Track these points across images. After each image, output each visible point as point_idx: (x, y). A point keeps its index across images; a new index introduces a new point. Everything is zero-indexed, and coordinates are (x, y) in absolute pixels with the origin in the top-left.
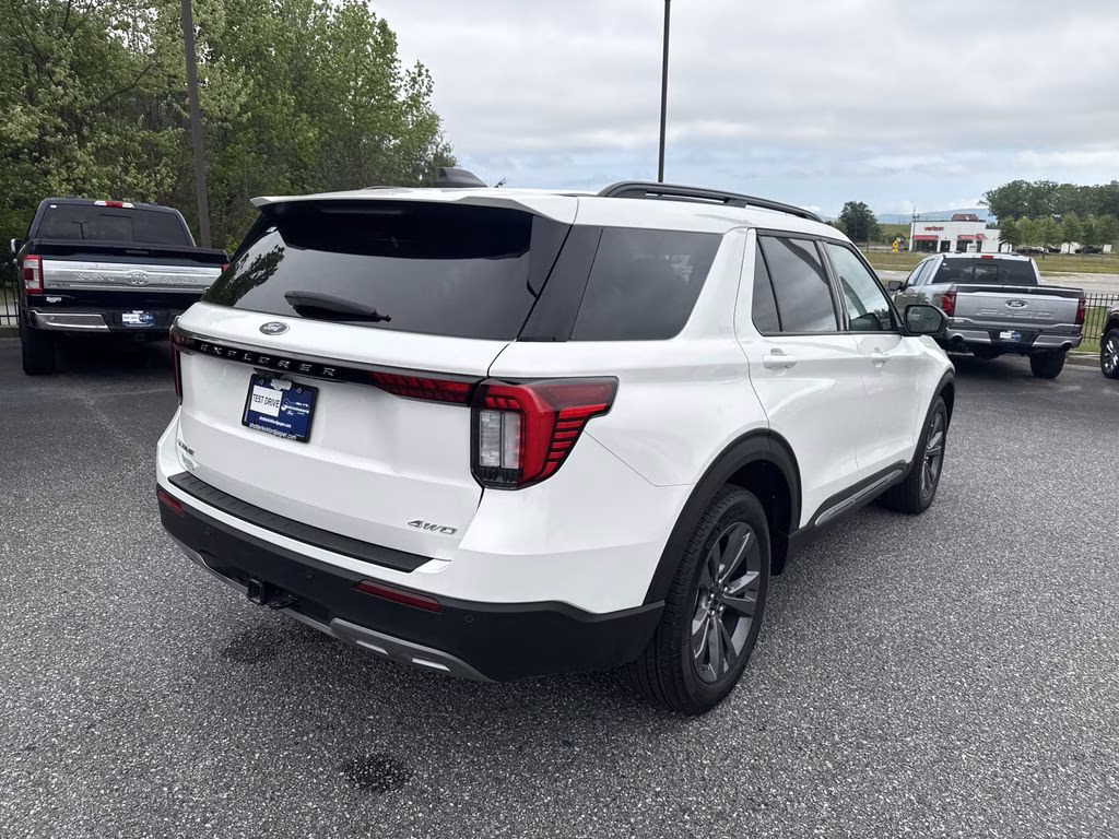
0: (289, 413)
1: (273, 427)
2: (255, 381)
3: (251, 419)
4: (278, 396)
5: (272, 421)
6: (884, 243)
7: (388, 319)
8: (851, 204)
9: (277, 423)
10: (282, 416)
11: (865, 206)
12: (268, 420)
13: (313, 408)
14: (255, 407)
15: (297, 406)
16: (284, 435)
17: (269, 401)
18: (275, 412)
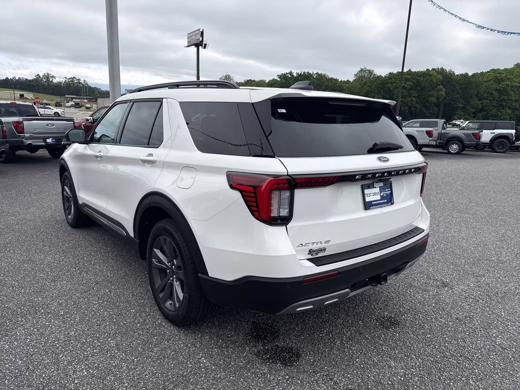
0: (385, 195)
2: (364, 188)
3: (368, 206)
4: (377, 190)
5: (379, 202)
9: (381, 202)
12: (377, 202)
13: (391, 190)
14: (368, 199)
15: (387, 191)
16: (386, 205)
17: (375, 194)
18: (379, 198)
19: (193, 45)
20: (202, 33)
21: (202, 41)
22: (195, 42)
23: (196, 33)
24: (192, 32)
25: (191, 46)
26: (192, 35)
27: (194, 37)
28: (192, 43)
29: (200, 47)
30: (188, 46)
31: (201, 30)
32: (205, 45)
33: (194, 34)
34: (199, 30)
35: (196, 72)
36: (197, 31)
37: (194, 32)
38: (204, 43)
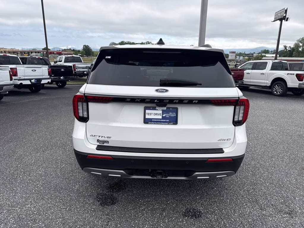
0: (167, 116)
1: (161, 122)
2: (146, 108)
6: (95, 56)
7: (201, 84)
8: (85, 45)
9: (162, 120)
10: (163, 118)
11: (89, 46)
12: (157, 120)
13: (176, 114)
15: (170, 114)
17: (156, 114)
18: (161, 117)
19: (278, 20)
20: (286, 11)
21: (285, 16)
22: (280, 18)
23: (281, 11)
24: (278, 11)
25: (276, 20)
26: (278, 13)
27: (279, 14)
28: (277, 19)
29: (283, 21)
30: (274, 21)
31: (286, 9)
32: (288, 18)
33: (280, 12)
34: (284, 9)
35: (277, 37)
36: (282, 10)
37: (281, 10)
38: (287, 17)
